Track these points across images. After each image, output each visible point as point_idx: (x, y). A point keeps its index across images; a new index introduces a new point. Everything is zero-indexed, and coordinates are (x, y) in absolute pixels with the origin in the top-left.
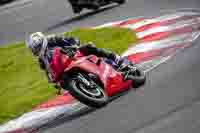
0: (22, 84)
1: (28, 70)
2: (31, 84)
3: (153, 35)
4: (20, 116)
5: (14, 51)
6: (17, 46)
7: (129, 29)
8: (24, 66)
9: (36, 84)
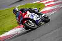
0: (9, 21)
1: (11, 17)
2: (12, 21)
3: (50, 5)
4: (9, 31)
5: (7, 11)
6: (8, 9)
7: (42, 3)
8: (10, 15)
9: (14, 21)
